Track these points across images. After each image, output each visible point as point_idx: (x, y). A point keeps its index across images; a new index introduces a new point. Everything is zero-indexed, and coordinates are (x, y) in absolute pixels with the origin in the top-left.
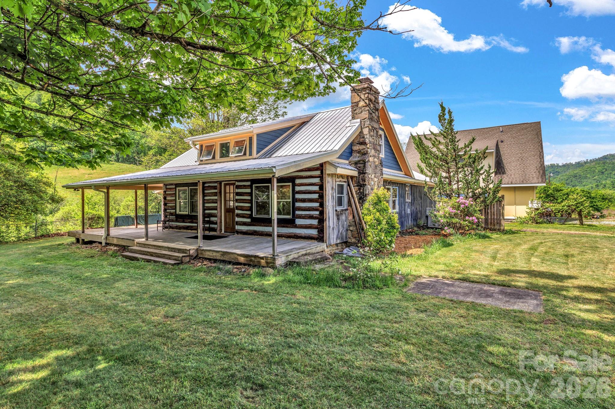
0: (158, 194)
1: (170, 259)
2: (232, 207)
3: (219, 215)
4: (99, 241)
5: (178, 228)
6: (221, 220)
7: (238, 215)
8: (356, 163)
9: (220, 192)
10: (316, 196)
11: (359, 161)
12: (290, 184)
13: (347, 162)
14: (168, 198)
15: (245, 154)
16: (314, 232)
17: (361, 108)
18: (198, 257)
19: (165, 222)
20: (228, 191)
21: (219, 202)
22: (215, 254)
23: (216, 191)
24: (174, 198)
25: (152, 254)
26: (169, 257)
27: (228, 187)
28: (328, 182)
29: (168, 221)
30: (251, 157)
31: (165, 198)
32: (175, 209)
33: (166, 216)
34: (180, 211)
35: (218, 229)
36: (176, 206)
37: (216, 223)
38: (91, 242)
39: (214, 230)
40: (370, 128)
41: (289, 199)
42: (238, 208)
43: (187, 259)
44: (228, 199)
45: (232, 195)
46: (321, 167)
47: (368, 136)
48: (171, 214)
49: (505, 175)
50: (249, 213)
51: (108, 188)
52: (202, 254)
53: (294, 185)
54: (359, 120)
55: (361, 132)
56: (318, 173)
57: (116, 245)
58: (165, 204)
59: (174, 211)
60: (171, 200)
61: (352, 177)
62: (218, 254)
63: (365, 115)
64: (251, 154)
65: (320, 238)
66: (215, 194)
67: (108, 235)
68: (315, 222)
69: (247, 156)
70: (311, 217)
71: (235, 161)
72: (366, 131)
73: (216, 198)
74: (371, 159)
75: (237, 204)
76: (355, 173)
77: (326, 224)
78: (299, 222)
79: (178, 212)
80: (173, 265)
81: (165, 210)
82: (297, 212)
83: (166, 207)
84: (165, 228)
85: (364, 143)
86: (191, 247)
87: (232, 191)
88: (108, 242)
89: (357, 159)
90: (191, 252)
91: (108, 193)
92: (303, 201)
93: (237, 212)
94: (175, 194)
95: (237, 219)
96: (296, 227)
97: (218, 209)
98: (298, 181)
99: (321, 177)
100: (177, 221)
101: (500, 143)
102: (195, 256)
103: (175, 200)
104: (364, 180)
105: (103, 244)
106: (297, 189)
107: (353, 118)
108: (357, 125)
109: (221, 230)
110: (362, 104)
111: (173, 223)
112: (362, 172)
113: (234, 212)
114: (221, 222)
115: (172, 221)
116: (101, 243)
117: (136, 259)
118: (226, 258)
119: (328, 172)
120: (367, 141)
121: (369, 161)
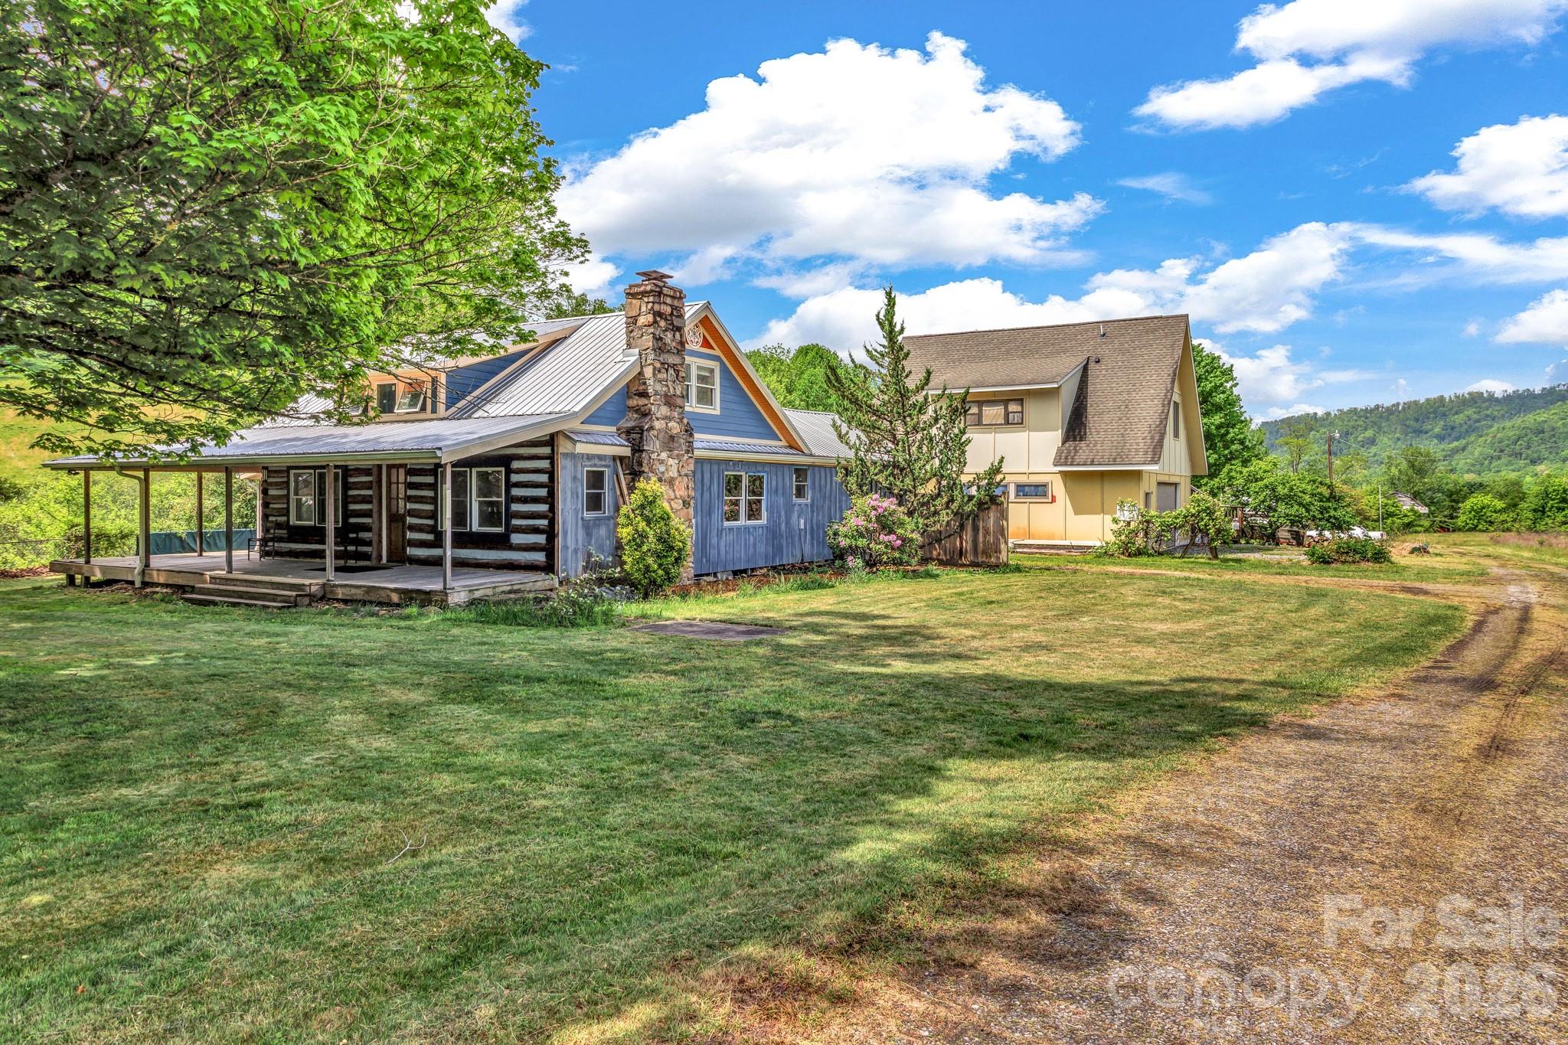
0: (248, 482)
1: (274, 601)
2: (401, 511)
3: (375, 527)
4: (130, 579)
5: (292, 554)
6: (380, 536)
7: (412, 528)
8: (628, 432)
9: (380, 481)
10: (543, 492)
11: (633, 428)
12: (503, 469)
13: (614, 429)
14: (272, 492)
15: (423, 409)
16: (540, 557)
17: (640, 328)
18: (325, 596)
19: (264, 541)
20: (394, 479)
21: (375, 501)
22: (353, 591)
23: (369, 479)
24: (284, 492)
25: (240, 595)
26: (274, 598)
27: (394, 471)
28: (564, 468)
29: (272, 540)
30: (434, 416)
31: (265, 492)
32: (287, 514)
33: (266, 530)
34: (299, 517)
35: (374, 555)
36: (288, 509)
37: (369, 543)
38: (109, 583)
39: (366, 556)
40: (658, 365)
41: (499, 496)
42: (412, 513)
43: (306, 601)
44: (394, 495)
45: (402, 487)
46: (551, 441)
47: (651, 382)
48: (279, 526)
49: (1083, 444)
50: (430, 522)
51: (147, 470)
52: (332, 592)
53: (509, 472)
54: (637, 351)
55: (641, 373)
56: (547, 450)
57: (167, 586)
58: (266, 505)
59: (284, 519)
60: (279, 497)
61: (622, 459)
62: (359, 591)
63: (648, 341)
64: (434, 411)
65: (549, 568)
66: (368, 486)
67: (147, 565)
68: (541, 539)
69: (428, 414)
70: (536, 530)
71: (406, 422)
72: (648, 372)
73: (369, 492)
74: (657, 424)
75: (409, 506)
76: (626, 452)
77: (560, 541)
78: (517, 539)
79: (293, 521)
80: (280, 608)
81: (265, 517)
82: (515, 522)
83: (268, 511)
84: (265, 554)
85: (644, 394)
86: (313, 582)
87: (402, 479)
88: (147, 579)
89: (630, 424)
90: (314, 589)
91: (146, 480)
92: (525, 500)
93: (409, 520)
94: (288, 483)
95: (409, 535)
96: (511, 548)
97: (375, 515)
98: (516, 465)
99: (551, 458)
100: (290, 540)
101: (1092, 365)
102: (320, 595)
103: (287, 496)
104: (640, 464)
105: (138, 584)
106: (515, 478)
107: (629, 346)
108: (633, 359)
109: (380, 557)
110: (642, 320)
111: (282, 545)
112: (637, 449)
113: (404, 522)
114: (380, 542)
115: (281, 540)
116: (132, 583)
117: (215, 603)
118: (373, 597)
119: (562, 450)
120: (650, 390)
121: (652, 428)
